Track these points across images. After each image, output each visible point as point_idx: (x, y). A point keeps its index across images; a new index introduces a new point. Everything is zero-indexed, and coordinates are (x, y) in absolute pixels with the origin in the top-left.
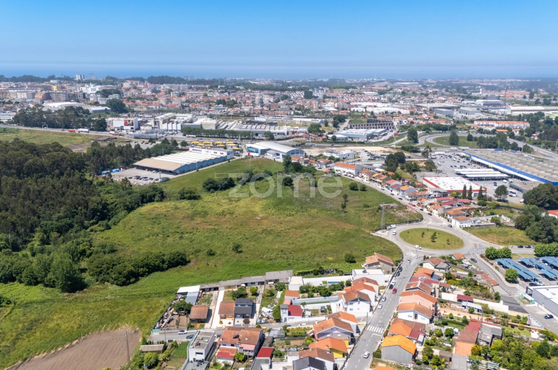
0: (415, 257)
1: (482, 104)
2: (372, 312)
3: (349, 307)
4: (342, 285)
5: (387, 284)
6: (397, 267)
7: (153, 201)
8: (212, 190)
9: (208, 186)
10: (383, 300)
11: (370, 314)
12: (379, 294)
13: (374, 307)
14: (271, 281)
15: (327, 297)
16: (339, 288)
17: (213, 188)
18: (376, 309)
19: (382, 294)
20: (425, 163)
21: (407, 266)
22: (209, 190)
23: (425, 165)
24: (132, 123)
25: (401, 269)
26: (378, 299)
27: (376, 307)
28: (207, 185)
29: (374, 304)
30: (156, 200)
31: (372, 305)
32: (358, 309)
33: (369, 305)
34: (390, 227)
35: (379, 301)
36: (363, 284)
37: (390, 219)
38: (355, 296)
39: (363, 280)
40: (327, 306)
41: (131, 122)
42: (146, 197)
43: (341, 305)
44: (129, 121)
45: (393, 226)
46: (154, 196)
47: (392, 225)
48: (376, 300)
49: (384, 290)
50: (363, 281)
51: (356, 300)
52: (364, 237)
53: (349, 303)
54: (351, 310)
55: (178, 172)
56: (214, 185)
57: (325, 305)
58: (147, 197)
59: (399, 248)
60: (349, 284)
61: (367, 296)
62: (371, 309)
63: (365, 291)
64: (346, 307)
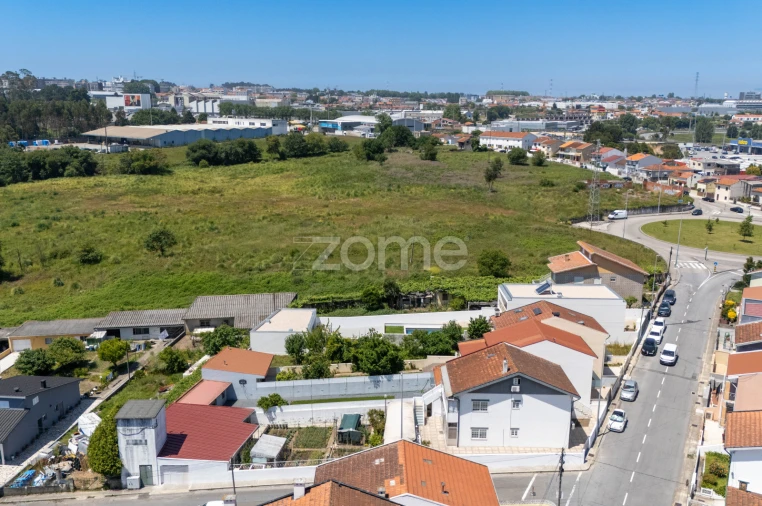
0: (706, 271)
1: (734, 106)
2: (580, 450)
3: (470, 420)
4: (452, 337)
5: (632, 338)
6: (656, 294)
7: (62, 175)
8: (203, 161)
9: (196, 155)
10: (628, 395)
11: (575, 458)
12: (607, 372)
13: (587, 422)
14: (204, 323)
15: (383, 378)
16: (441, 346)
17: (208, 159)
18: (597, 433)
19: (617, 371)
20: (662, 149)
21: (690, 293)
22: (196, 162)
23: (661, 153)
24: (139, 101)
25: (671, 296)
26: (604, 392)
27: (600, 424)
28: (195, 151)
29: (590, 410)
30: (65, 174)
31: (579, 416)
32: (514, 431)
33: (567, 415)
34: (611, 216)
35: (610, 399)
36: (539, 323)
37: (609, 200)
38: (499, 366)
39: (537, 310)
40: (372, 413)
41: (136, 100)
42: (43, 167)
43: (436, 410)
44: (133, 97)
45: (622, 213)
46: (64, 165)
47: (616, 211)
48: (595, 395)
49: (623, 359)
50: (538, 312)
51: (502, 387)
52: (540, 229)
53: (467, 399)
54: (479, 433)
55: (159, 143)
56: (210, 152)
57: (362, 408)
58: (47, 166)
59: (651, 251)
60: (479, 329)
61: (558, 372)
62: (577, 436)
63: (545, 351)
64: (453, 418)
